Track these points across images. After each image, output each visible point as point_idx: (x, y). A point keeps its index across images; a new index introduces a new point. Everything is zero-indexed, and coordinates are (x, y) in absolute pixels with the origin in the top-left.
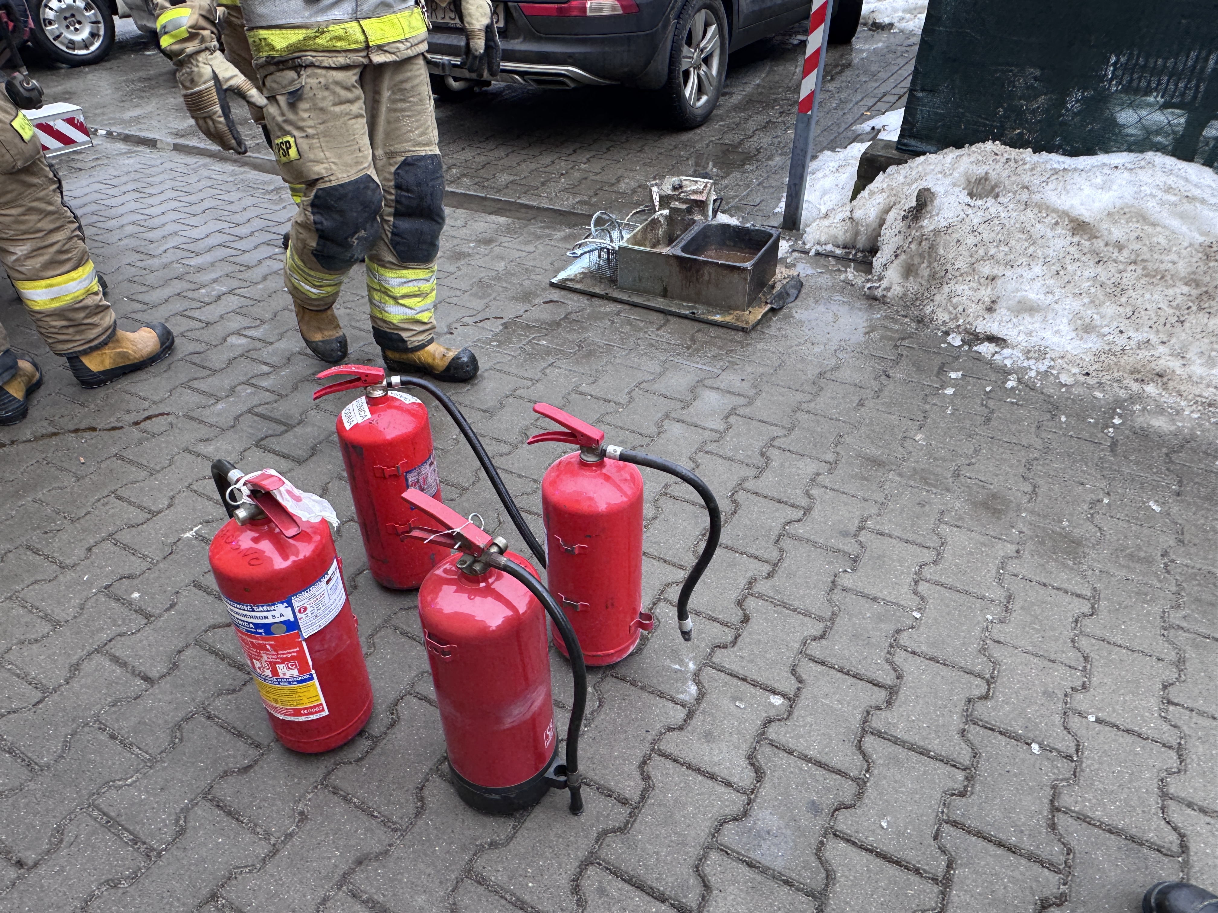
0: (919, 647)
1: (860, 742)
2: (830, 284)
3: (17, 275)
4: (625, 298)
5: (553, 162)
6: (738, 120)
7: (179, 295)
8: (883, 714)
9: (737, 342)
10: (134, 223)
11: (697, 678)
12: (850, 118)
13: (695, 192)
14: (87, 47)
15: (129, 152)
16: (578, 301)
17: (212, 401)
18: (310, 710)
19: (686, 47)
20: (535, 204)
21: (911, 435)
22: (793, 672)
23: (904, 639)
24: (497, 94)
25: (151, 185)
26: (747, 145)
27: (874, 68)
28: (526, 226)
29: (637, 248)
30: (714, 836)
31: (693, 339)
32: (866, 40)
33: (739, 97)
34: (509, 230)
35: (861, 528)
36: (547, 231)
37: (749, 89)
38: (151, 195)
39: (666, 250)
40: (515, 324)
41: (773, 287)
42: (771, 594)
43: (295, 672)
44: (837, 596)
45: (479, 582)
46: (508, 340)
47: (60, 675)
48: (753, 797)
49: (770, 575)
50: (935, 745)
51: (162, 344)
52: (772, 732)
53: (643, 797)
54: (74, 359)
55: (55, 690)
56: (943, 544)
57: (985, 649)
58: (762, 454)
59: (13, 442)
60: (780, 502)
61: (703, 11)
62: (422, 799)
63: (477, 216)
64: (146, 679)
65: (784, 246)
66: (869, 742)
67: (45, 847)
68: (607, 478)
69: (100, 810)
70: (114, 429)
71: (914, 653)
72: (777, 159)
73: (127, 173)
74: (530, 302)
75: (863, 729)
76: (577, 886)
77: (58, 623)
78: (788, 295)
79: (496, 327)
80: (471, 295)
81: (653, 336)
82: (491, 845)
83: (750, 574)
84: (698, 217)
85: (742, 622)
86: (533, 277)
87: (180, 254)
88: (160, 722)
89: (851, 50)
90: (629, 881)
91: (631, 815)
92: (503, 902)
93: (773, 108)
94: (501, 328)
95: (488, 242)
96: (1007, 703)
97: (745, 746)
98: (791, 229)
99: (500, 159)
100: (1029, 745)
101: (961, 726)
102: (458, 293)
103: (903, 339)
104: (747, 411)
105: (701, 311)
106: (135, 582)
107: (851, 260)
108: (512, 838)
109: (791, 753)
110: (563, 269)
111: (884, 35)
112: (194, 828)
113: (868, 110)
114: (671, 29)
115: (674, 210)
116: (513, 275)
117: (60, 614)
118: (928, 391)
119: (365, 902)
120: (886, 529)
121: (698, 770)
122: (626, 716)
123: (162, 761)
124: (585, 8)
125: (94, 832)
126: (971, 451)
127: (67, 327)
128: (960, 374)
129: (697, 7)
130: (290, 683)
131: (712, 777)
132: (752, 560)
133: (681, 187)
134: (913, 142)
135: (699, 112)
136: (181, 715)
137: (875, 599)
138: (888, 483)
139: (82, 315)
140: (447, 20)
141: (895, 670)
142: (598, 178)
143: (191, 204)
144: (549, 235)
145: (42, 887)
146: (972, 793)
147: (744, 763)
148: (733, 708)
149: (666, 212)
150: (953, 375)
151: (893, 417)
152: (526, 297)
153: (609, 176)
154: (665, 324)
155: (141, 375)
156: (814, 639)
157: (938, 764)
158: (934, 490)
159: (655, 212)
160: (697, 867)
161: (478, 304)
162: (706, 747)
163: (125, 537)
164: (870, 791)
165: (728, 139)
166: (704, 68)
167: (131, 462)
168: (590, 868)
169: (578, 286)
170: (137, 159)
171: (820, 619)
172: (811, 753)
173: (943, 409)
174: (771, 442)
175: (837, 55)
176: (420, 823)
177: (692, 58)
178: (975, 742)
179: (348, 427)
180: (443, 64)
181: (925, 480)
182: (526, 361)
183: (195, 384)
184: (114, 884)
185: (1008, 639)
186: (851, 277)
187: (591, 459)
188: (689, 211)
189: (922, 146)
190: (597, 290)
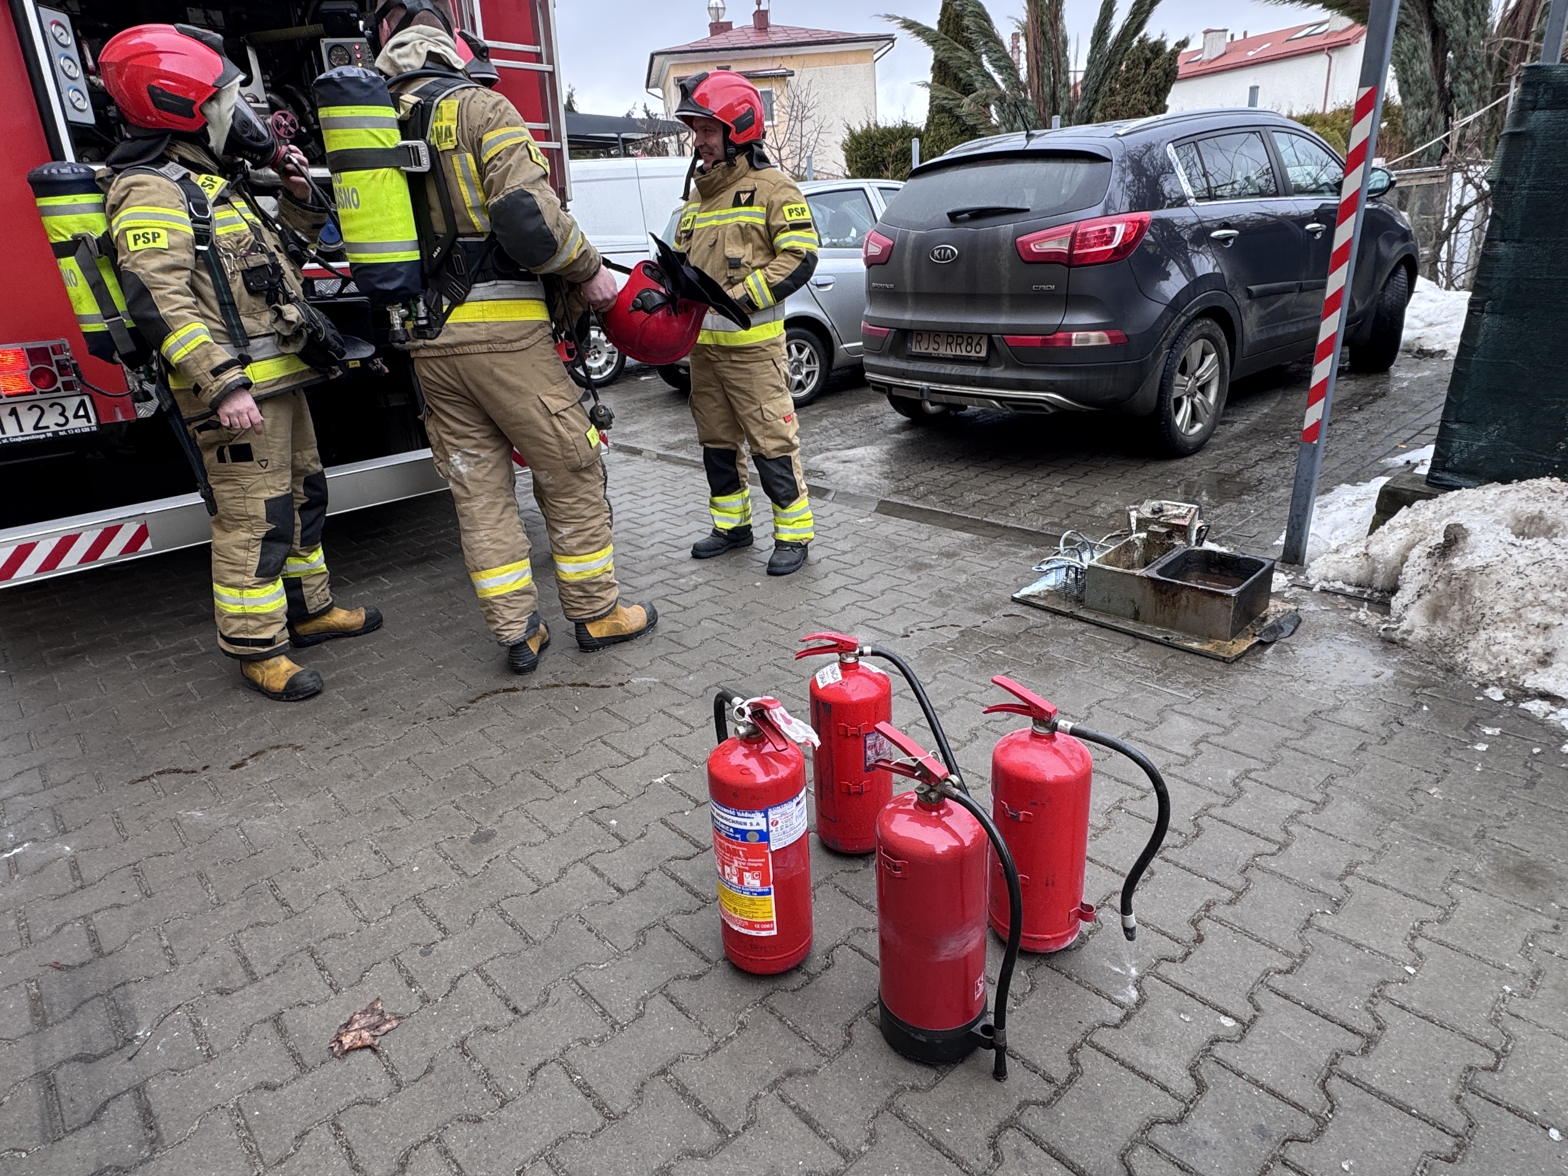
0: (1410, 1002)
1: (1324, 1082)
2: (1335, 622)
3: (557, 550)
4: (1091, 617)
5: (1024, 484)
6: (1238, 449)
7: (662, 582)
8: (1355, 1061)
9: (1216, 671)
10: (629, 520)
11: (1138, 983)
12: (1379, 452)
13: (1176, 517)
14: (601, 373)
15: (627, 461)
16: (1040, 618)
17: (686, 673)
18: (762, 926)
19: (1179, 376)
20: (1002, 523)
21: (1424, 786)
22: (1251, 999)
23: (1391, 991)
24: (972, 418)
25: (643, 489)
26: (1247, 475)
27: (1416, 398)
28: (991, 543)
29: (1108, 567)
30: (1143, 1133)
31: (1164, 664)
32: (1410, 368)
33: (1242, 426)
34: (973, 546)
35: (1348, 873)
36: (1013, 549)
37: (1254, 418)
38: (644, 498)
39: (1138, 572)
40: (973, 632)
41: (1264, 619)
42: (1232, 920)
43: (757, 883)
44: (1311, 935)
45: (932, 811)
46: (964, 647)
47: (550, 874)
48: (1191, 1106)
49: (1231, 902)
50: (1418, 1103)
51: (649, 621)
52: (1219, 1051)
53: (1070, 1081)
54: (580, 625)
55: (547, 885)
56: (1453, 904)
57: (1498, 1021)
58: (1235, 784)
59: (524, 688)
60: (1251, 833)
61: (1201, 342)
62: (850, 1035)
63: (942, 530)
64: (618, 890)
65: (1279, 580)
66: (1334, 1084)
67: (535, 1002)
68: (1056, 752)
69: (578, 984)
70: (603, 686)
71: (1403, 1007)
72: (1282, 490)
73: (625, 478)
74: (989, 614)
75: (1330, 1070)
76: (995, 1143)
77: (552, 834)
78: (1282, 629)
79: (954, 634)
80: (930, 602)
81: (1119, 658)
82: (912, 1088)
83: (1208, 897)
84: (1178, 542)
85: (1195, 941)
86: (994, 591)
87: (664, 548)
88: (628, 925)
89: (1389, 378)
90: (1049, 1151)
91: (1056, 1093)
92: (920, 1138)
93: (1282, 438)
94: (957, 635)
95: (949, 555)
96: (1521, 1081)
97: (1187, 1058)
98: (1292, 563)
99: (968, 479)
100: (1548, 1129)
101: (1457, 1092)
102: (917, 600)
103: (1424, 687)
104: (1221, 740)
105: (1175, 636)
106: (613, 812)
107: (1365, 600)
108: (933, 1087)
109: (1240, 1075)
110: (1027, 585)
111: (1434, 363)
112: (650, 1014)
113: (1404, 442)
114: (1162, 359)
115: (1150, 533)
116: (974, 588)
117: (554, 828)
118: (1450, 744)
119: (793, 1108)
120: (1380, 878)
121: (1132, 1069)
122: (1058, 1004)
123: (628, 956)
124: (1070, 340)
125: (573, 999)
126: (1502, 814)
127: (581, 597)
128: (1497, 731)
129: (1194, 337)
130: (751, 893)
131: (1147, 1078)
132: (1211, 884)
133: (1161, 510)
134: (1447, 476)
135: (1190, 439)
136: (645, 923)
137: (1358, 946)
138: (1389, 833)
139: (595, 588)
140: (930, 351)
141: (1375, 1019)
142: (1073, 501)
143: (676, 507)
144: (1015, 553)
145: (531, 1031)
146: (1462, 1161)
147: (1185, 1073)
148: (1176, 1019)
149: (1144, 535)
150: (1488, 731)
151: (1401, 767)
152: (987, 609)
153: (1084, 500)
154: (1134, 647)
155: (627, 646)
156: (1280, 972)
157: (1420, 1123)
158: (1449, 848)
159: (1131, 533)
160: (1123, 1156)
161: (937, 612)
162: (1143, 1050)
163: (607, 774)
164: (1331, 1131)
165: (1224, 468)
166: (1199, 396)
167: (614, 715)
168: (1010, 1130)
169: (1042, 603)
170: (633, 467)
171: (1287, 954)
172: (1263, 1080)
173: (1471, 766)
174: (1246, 774)
175: (1368, 384)
176: (847, 1055)
177: (1186, 386)
178: (1473, 1112)
179: (821, 686)
180: (922, 390)
181: (1437, 835)
182: (980, 667)
183: (671, 657)
184: (586, 1042)
185: (1531, 1016)
186: (1362, 616)
187: (1043, 731)
188: (1169, 535)
189: (1461, 481)
190: (1062, 608)
